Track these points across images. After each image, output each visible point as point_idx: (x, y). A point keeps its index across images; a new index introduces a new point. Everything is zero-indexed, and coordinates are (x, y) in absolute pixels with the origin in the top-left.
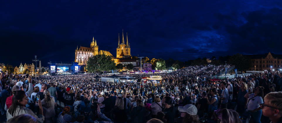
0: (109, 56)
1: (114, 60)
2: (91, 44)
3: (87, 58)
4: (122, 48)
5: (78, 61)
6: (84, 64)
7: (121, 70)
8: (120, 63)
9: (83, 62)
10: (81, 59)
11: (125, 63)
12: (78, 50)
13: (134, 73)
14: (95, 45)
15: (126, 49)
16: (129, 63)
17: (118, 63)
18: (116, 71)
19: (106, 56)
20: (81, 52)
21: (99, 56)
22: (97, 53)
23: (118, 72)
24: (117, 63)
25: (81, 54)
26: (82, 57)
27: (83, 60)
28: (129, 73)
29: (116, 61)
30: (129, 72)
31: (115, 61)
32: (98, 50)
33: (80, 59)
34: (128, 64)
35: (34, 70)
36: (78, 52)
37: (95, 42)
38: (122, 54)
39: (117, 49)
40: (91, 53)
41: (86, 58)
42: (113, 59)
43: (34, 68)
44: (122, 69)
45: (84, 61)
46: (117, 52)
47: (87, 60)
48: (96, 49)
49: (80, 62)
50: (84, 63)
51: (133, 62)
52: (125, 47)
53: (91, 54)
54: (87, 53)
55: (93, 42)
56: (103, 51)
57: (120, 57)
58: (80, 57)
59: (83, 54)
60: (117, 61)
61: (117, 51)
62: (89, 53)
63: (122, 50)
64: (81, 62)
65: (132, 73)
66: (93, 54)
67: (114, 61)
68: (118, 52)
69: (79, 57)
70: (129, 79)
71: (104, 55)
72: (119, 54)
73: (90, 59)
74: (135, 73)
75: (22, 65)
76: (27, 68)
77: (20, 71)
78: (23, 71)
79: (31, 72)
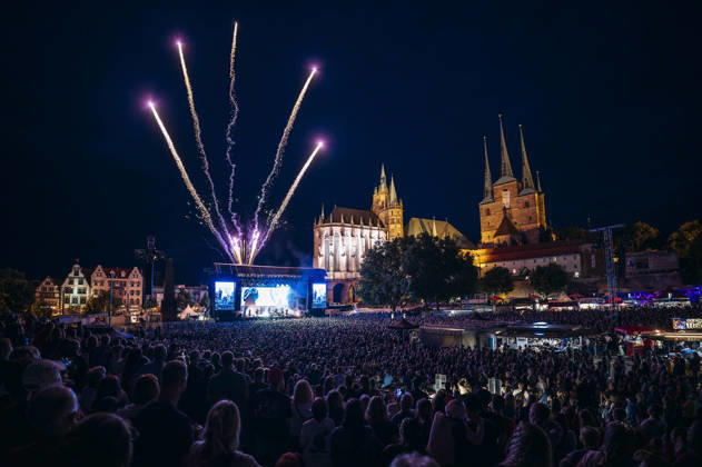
0: (447, 238)
1: (473, 252)
2: (375, 197)
3: (361, 253)
4: (506, 200)
5: (327, 263)
6: (349, 275)
7: (503, 296)
8: (499, 264)
9: (343, 267)
10: (334, 255)
11: (519, 263)
12: (326, 220)
13: (570, 308)
14: (392, 199)
15: (526, 198)
16: (542, 262)
17: (491, 265)
18: (481, 301)
19: (437, 238)
20: (337, 230)
21: (407, 240)
22: (397, 230)
23: (489, 304)
24: (482, 266)
25: (337, 236)
26: (341, 250)
27: (343, 260)
28: (545, 306)
29: (480, 259)
30: (542, 303)
31: (476, 258)
32: (400, 217)
33: (331, 258)
34: (539, 267)
35: (140, 297)
36: (326, 230)
37: (388, 185)
38: (507, 226)
39: (483, 207)
40: (375, 233)
41: (357, 250)
42: (465, 251)
43: (140, 289)
44: (511, 290)
45: (348, 265)
46: (484, 220)
47: (361, 260)
48: (396, 213)
49: (331, 269)
50: (348, 270)
51: (561, 258)
52: (519, 191)
53: (376, 236)
54: (358, 231)
55: (383, 186)
56: (424, 220)
57: (495, 240)
58: (332, 249)
59: (343, 235)
60: (484, 258)
61: (483, 213)
62: (366, 232)
63: (505, 209)
64: (337, 270)
65: (560, 308)
66: (382, 234)
67: (470, 259)
68: (489, 219)
69: (327, 249)
70: (548, 334)
71: (426, 237)
72: (490, 228)
73: (371, 254)
74: (575, 304)
75: (81, 275)
76: (106, 287)
77: (67, 300)
78: (83, 300)
79: (127, 307)
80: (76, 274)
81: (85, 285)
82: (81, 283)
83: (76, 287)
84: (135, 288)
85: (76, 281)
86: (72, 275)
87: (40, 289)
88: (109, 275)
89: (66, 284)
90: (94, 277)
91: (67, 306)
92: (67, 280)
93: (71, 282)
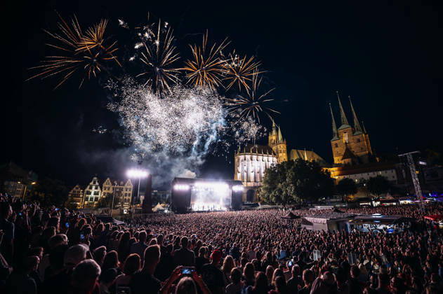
0: (313, 161)
1: (329, 169)
2: (270, 138)
3: (263, 171)
4: (345, 138)
5: (243, 177)
6: (256, 184)
7: (352, 197)
8: (346, 177)
9: (252, 179)
10: (247, 172)
11: (359, 176)
12: (242, 151)
13: (394, 204)
14: (280, 139)
15: (358, 137)
16: (372, 175)
17: (342, 177)
18: (338, 200)
19: (307, 161)
20: (248, 157)
21: (290, 162)
22: (283, 157)
23: (343, 202)
24: (337, 178)
25: (248, 161)
26: (251, 169)
27: (252, 175)
28: (378, 203)
29: (334, 173)
30: (376, 201)
31: (332, 173)
32: (285, 149)
33: (245, 174)
34: (371, 178)
35: (130, 198)
36: (242, 157)
37: (277, 131)
38: (348, 153)
39: (333, 143)
40: (271, 159)
41: (260, 169)
42: (325, 169)
43: (131, 192)
44: (356, 193)
45: (255, 178)
46: (335, 150)
47: (263, 175)
48: (282, 147)
49: (245, 180)
50: (255, 181)
51: (384, 172)
52: (353, 133)
53: (271, 161)
54: (260, 158)
55: (274, 132)
56: (300, 151)
57: (343, 162)
58: (245, 168)
59: (252, 159)
60: (337, 173)
61: (333, 146)
62: (265, 158)
63: (346, 143)
64: (248, 181)
65: (388, 204)
66: (275, 159)
67: (329, 174)
68: (337, 149)
69: (243, 168)
70: (382, 221)
71: (301, 160)
72: (339, 155)
73: (269, 171)
74: (397, 201)
75: (97, 184)
76: (111, 191)
77: (87, 199)
78: (96, 199)
79: (122, 204)
80: (94, 183)
81: (99, 190)
82: (96, 188)
83: (93, 191)
84: (128, 192)
85: (94, 187)
86: (92, 183)
87: (72, 192)
88: (113, 184)
89: (87, 189)
90: (104, 185)
91: (86, 203)
92: (89, 187)
93: (91, 188)
